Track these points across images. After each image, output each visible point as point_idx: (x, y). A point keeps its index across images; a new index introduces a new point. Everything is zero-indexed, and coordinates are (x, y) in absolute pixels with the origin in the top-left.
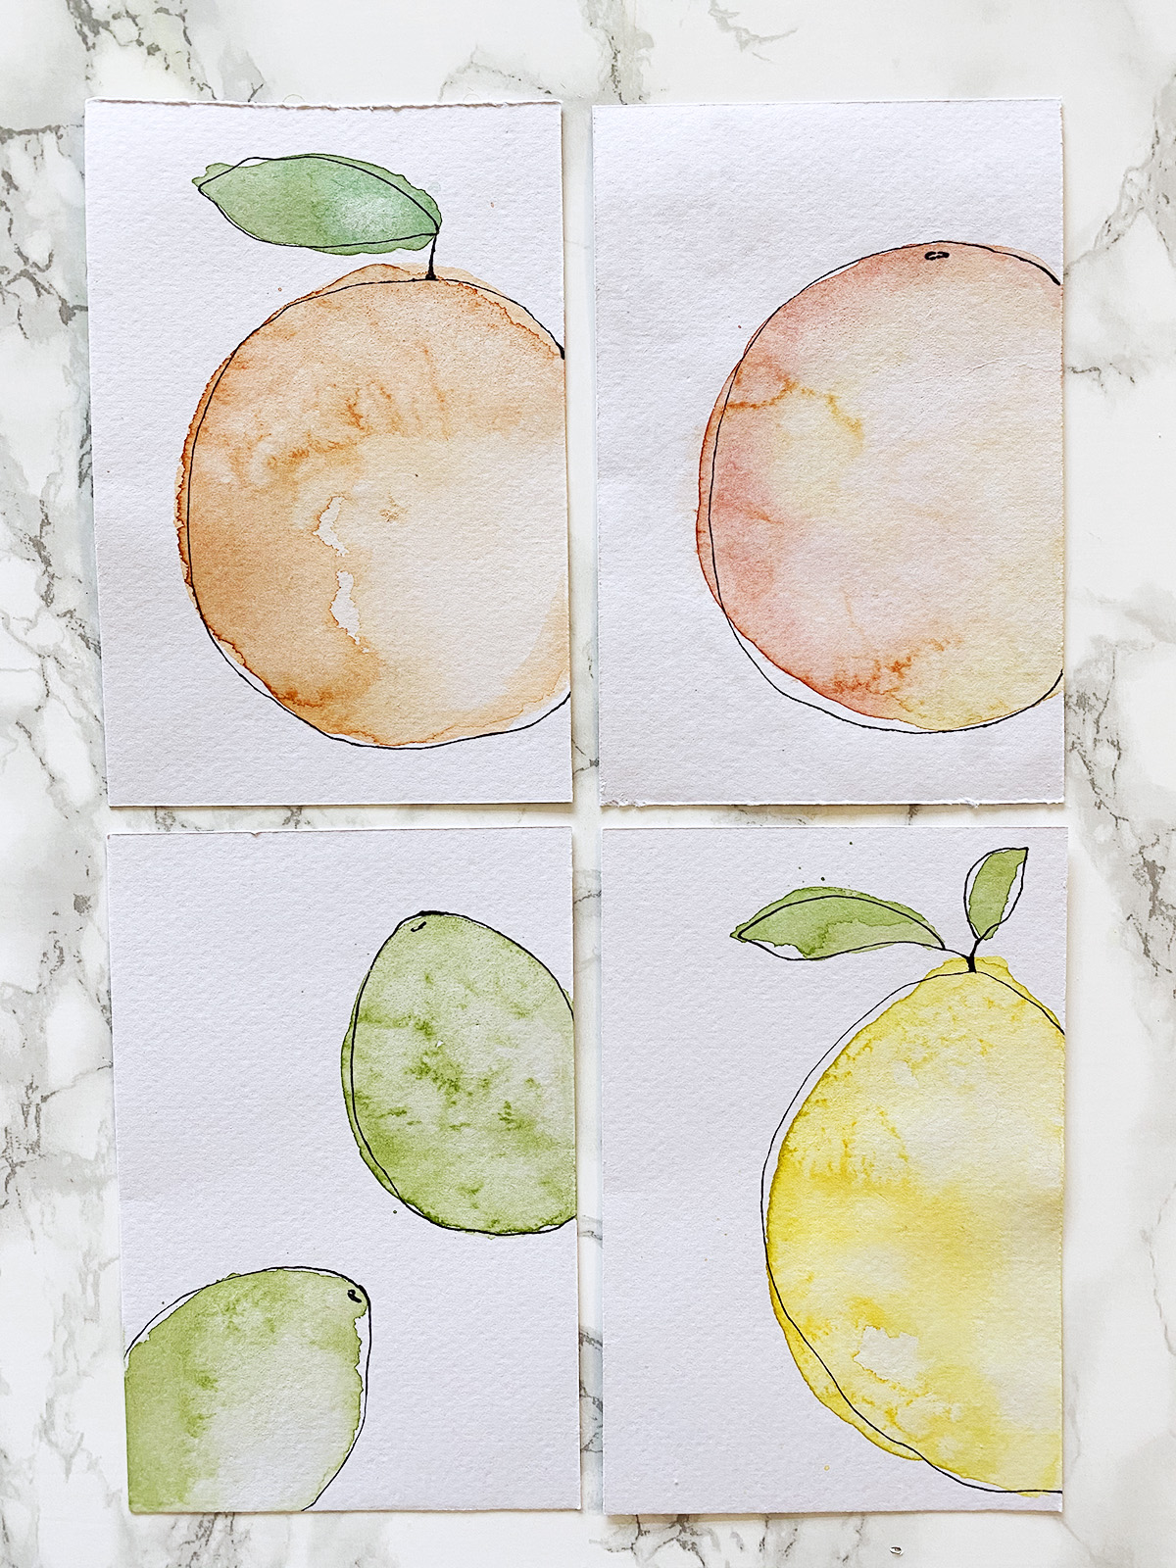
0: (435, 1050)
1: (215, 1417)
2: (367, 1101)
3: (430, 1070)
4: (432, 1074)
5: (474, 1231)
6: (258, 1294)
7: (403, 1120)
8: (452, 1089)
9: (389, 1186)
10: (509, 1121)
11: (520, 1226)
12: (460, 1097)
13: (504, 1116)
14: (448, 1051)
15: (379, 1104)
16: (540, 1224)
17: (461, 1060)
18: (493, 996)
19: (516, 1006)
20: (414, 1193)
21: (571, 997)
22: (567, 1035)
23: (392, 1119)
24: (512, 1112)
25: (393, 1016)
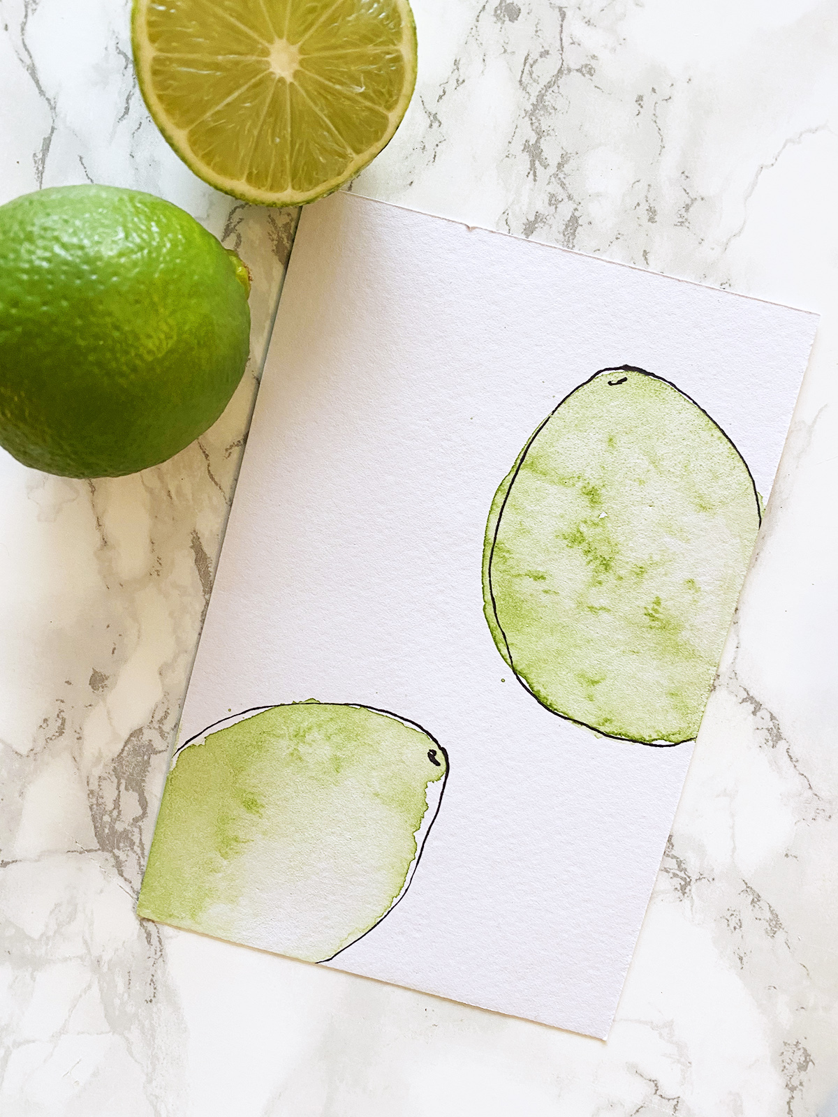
0: (597, 520)
1: (252, 843)
2: (507, 555)
3: (583, 540)
4: (585, 546)
5: (582, 724)
6: (332, 727)
7: (541, 585)
8: (602, 568)
9: (505, 651)
10: (654, 619)
11: (634, 733)
12: (609, 578)
13: (651, 612)
14: (609, 525)
15: (518, 562)
16: (654, 736)
17: (622, 539)
18: (677, 480)
19: (700, 497)
20: (529, 666)
21: (764, 503)
22: (747, 543)
23: (528, 581)
24: (660, 610)
25: (561, 471)
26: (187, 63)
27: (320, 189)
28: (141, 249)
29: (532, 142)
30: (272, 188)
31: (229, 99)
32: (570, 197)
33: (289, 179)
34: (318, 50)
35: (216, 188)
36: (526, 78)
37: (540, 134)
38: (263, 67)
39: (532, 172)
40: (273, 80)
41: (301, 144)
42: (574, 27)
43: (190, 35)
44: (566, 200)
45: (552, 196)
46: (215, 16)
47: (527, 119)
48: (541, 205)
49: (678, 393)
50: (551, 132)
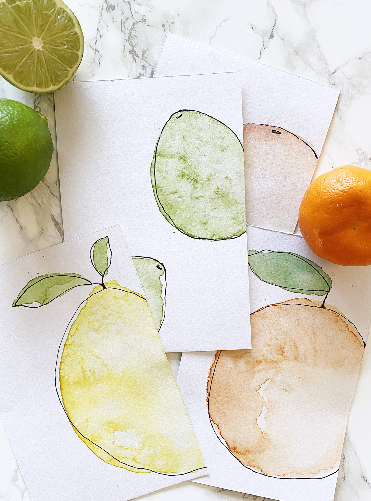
0: (188, 167)
2: (161, 189)
3: (186, 175)
4: (187, 177)
5: (206, 239)
7: (176, 196)
8: (195, 182)
9: (172, 223)
10: (218, 194)
11: (224, 236)
12: (199, 185)
13: (216, 192)
14: (193, 167)
15: (166, 189)
16: (232, 235)
17: (198, 170)
18: (210, 144)
19: (220, 147)
20: (181, 225)
21: (242, 142)
22: (242, 158)
23: (172, 195)
24: (220, 191)
25: (170, 153)
26: (6, 53)
27: (62, 83)
28: (7, 115)
29: (131, 50)
30: (45, 87)
31: (23, 61)
32: (149, 65)
33: (51, 83)
34: (48, 37)
35: (27, 91)
36: (123, 29)
37: (133, 46)
38: (31, 47)
39: (134, 60)
40: (36, 51)
41: (51, 69)
42: (135, 7)
43: (5, 43)
44: (148, 66)
45: (143, 66)
46: (11, 35)
47: (127, 42)
48: (141, 70)
49: (201, 114)
50: (137, 45)
